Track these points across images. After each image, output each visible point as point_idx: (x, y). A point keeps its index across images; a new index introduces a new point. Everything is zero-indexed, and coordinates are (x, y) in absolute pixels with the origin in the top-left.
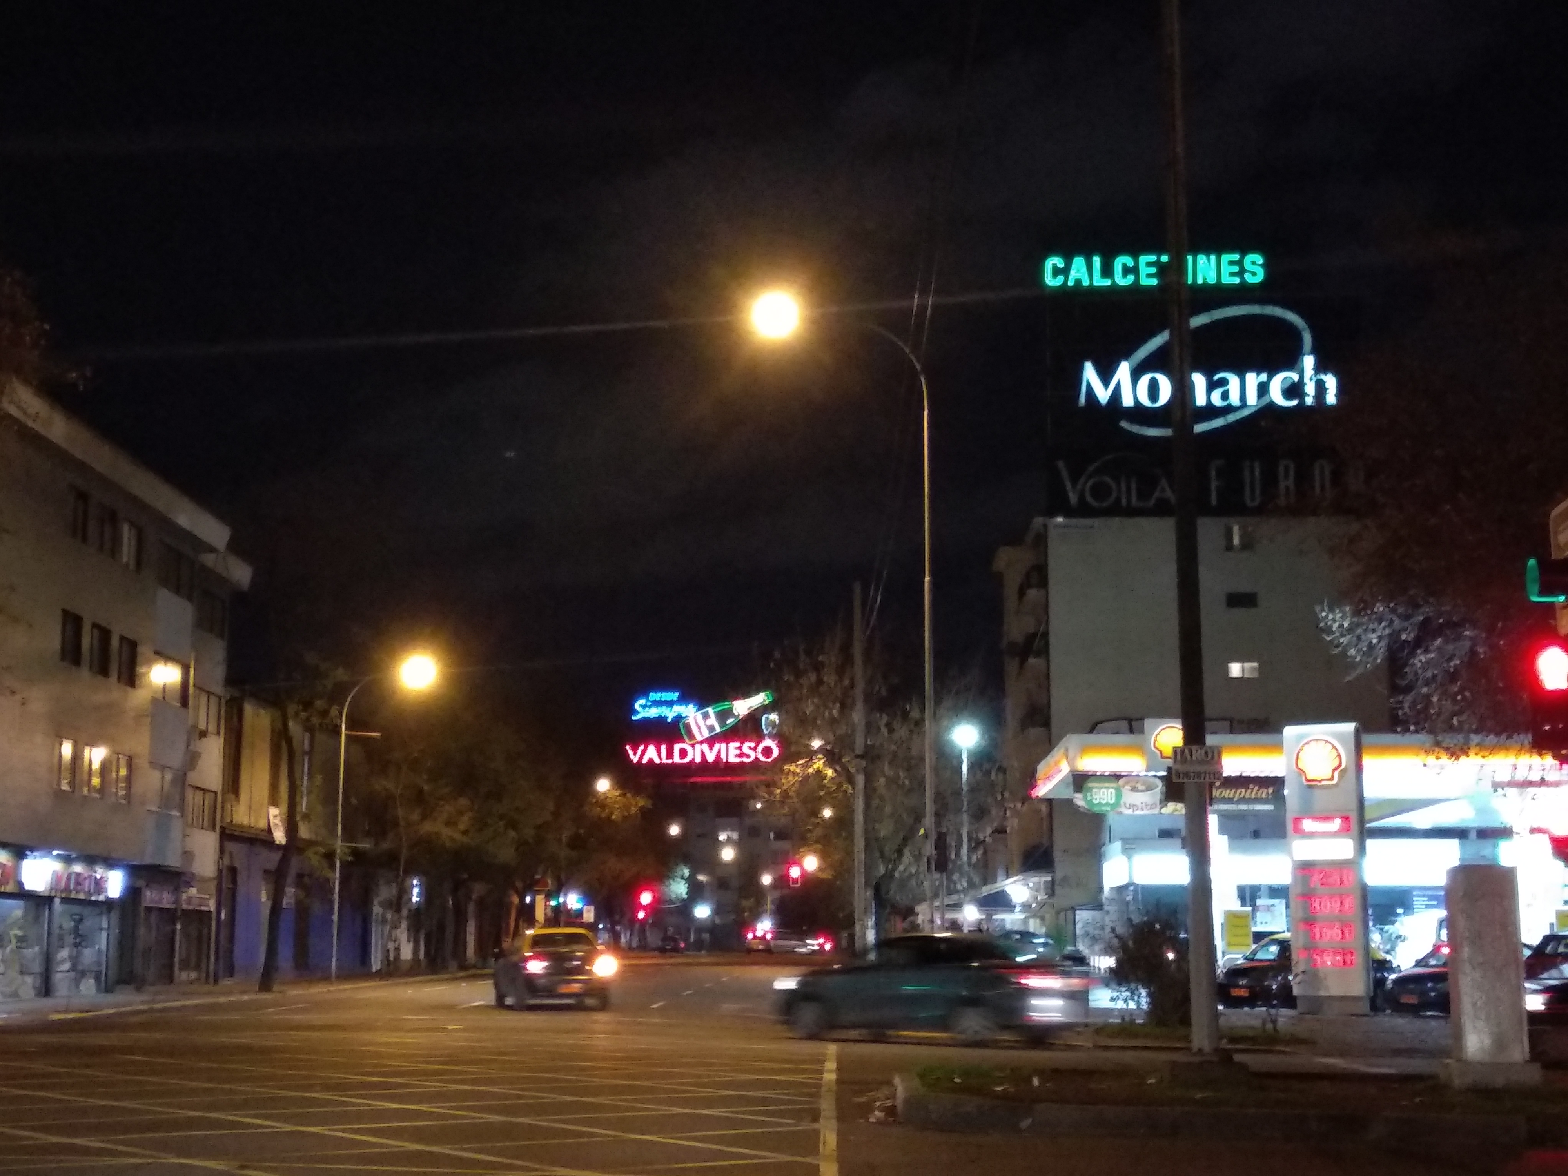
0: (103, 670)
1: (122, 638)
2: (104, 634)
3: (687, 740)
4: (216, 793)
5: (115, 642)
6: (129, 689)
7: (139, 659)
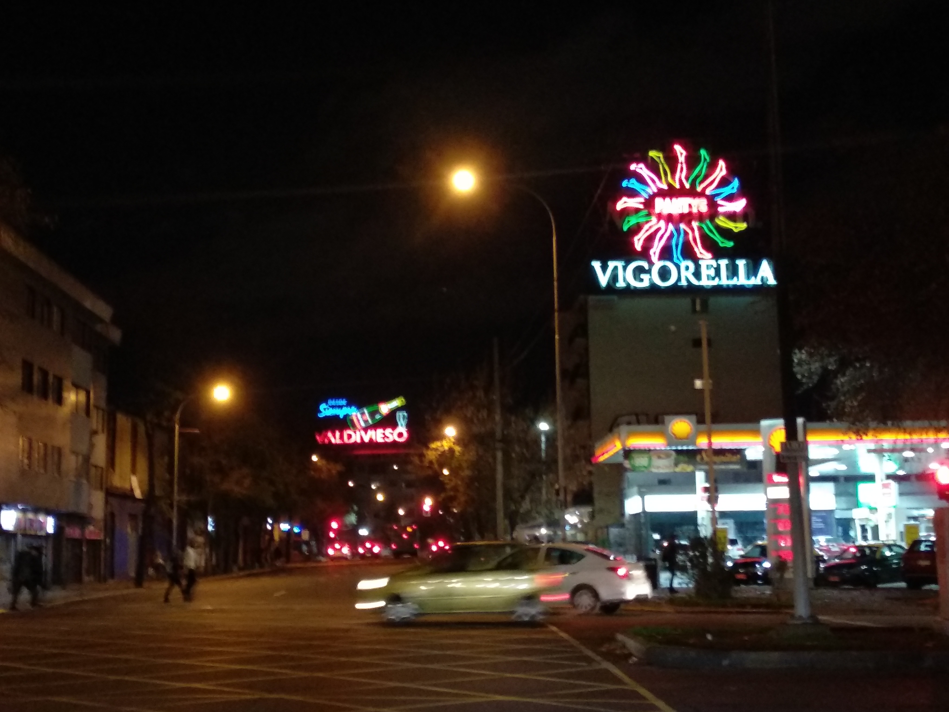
0: (44, 396)
1: (55, 377)
2: (45, 373)
3: (352, 428)
4: (102, 468)
5: (51, 379)
6: (59, 407)
7: (64, 388)
